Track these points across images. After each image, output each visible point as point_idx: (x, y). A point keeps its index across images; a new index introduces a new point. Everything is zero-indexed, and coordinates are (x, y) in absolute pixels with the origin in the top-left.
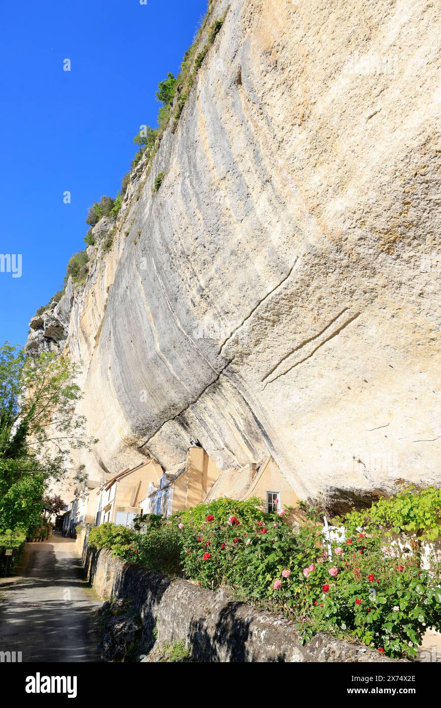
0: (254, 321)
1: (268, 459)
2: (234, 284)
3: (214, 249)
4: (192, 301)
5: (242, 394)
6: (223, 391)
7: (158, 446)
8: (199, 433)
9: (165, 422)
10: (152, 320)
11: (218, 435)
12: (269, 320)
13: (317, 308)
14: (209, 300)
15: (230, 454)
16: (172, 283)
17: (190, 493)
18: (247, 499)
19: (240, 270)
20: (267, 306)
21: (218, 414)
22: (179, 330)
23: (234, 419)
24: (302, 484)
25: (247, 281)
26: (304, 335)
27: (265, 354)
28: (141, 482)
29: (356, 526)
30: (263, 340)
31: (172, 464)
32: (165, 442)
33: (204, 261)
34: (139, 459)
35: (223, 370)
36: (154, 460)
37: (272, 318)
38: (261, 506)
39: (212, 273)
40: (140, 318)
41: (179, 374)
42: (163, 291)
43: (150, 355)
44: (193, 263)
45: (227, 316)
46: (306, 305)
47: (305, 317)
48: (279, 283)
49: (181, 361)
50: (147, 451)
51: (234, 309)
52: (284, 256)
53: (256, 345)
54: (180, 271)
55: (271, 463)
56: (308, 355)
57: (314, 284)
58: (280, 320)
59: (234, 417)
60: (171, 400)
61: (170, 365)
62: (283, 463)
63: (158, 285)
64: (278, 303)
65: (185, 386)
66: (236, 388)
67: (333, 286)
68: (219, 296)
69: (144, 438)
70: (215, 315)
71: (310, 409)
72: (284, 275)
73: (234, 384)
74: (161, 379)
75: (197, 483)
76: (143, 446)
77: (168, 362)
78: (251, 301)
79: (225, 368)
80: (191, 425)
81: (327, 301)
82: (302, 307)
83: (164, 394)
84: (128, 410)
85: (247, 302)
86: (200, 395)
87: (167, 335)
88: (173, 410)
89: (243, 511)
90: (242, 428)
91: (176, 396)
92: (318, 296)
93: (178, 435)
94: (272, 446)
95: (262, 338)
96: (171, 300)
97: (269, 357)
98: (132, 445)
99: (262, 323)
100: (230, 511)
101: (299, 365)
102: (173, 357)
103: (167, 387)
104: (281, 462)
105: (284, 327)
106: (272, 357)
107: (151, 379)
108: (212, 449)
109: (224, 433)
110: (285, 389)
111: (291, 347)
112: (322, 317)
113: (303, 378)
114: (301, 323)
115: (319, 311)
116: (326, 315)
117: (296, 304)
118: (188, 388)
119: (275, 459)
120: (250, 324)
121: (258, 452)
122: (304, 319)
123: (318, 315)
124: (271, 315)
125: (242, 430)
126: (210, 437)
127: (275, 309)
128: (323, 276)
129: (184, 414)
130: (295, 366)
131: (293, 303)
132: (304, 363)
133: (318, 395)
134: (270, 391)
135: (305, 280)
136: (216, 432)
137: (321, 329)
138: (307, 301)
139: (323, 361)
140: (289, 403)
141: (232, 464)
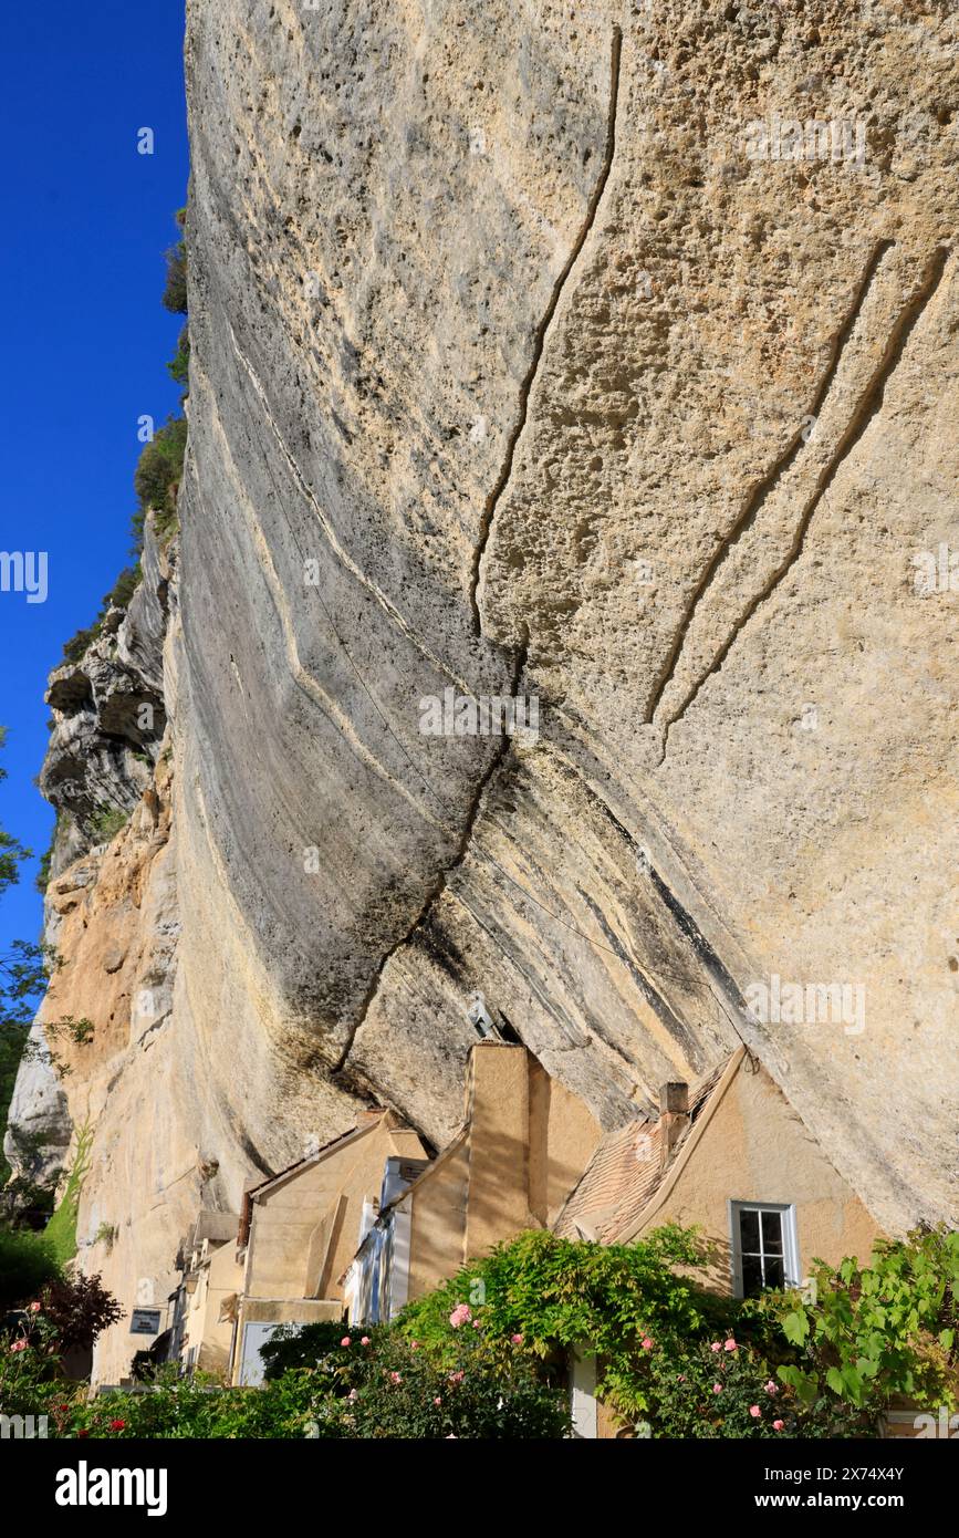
0: (543, 440)
1: (733, 1062)
2: (446, 291)
3: (354, 152)
4: (338, 420)
5: (602, 796)
6: (536, 794)
7: (387, 1056)
8: (502, 984)
9: (385, 959)
10: (267, 552)
11: (562, 988)
12: (594, 419)
13: (760, 293)
14: (386, 397)
15: (617, 1059)
16: (278, 372)
19: (452, 215)
20: (569, 345)
21: (543, 895)
22: (340, 564)
23: (597, 910)
24: (884, 1165)
25: (482, 256)
26: (745, 454)
27: (626, 590)
28: (344, 1200)
30: (603, 521)
32: (403, 1036)
33: (339, 221)
34: (345, 1113)
36: (393, 1113)
37: (602, 405)
38: (711, 1268)
39: (371, 269)
40: (238, 562)
41: (379, 751)
42: (269, 418)
43: (280, 692)
44: (308, 247)
45: (456, 446)
46: (712, 290)
47: (725, 358)
48: (585, 207)
49: (373, 695)
50: (363, 1080)
51: (469, 406)
52: (571, 56)
53: (583, 556)
55: (745, 1078)
56: (782, 555)
57: (716, 159)
58: (636, 404)
59: (598, 900)
60: (379, 864)
61: (343, 720)
62: (796, 1076)
63: (252, 401)
64: (602, 317)
65: (411, 798)
66: (573, 774)
68: (413, 365)
69: (337, 1027)
70: (417, 457)
71: (841, 810)
72: (596, 162)
74: (331, 783)
75: (504, 1192)
76: (342, 1061)
77: (336, 710)
78: (512, 342)
79: (515, 690)
80: (467, 955)
81: (788, 236)
83: (354, 843)
84: (263, 925)
85: (499, 354)
86: (468, 829)
88: (398, 902)
90: (629, 941)
91: (391, 843)
92: (744, 221)
93: (438, 1004)
94: (743, 1005)
95: (595, 517)
96: (292, 446)
97: (642, 602)
98: (311, 1061)
99: (574, 438)
101: (764, 610)
102: (347, 685)
103: (356, 811)
104: (785, 1070)
105: (663, 437)
106: (654, 595)
107: (301, 791)
108: (555, 1044)
109: (577, 977)
110: (735, 737)
111: (710, 530)
112: (790, 333)
113: (788, 668)
114: (721, 396)
115: (772, 305)
116: (807, 316)
117: (675, 304)
118: (418, 804)
119: (761, 1058)
120: (535, 461)
121: (700, 1038)
122: (726, 373)
123: (774, 329)
124: (598, 390)
125: (629, 951)
126: (538, 997)
127: (600, 355)
128: (738, 96)
129: (436, 914)
130: (747, 617)
131: (661, 300)
132: (779, 597)
133: (859, 738)
134: (684, 757)
135: (676, 151)
136: (554, 974)
137: (801, 400)
138: (712, 266)
139: (848, 566)
140: (760, 799)
141: (633, 1101)
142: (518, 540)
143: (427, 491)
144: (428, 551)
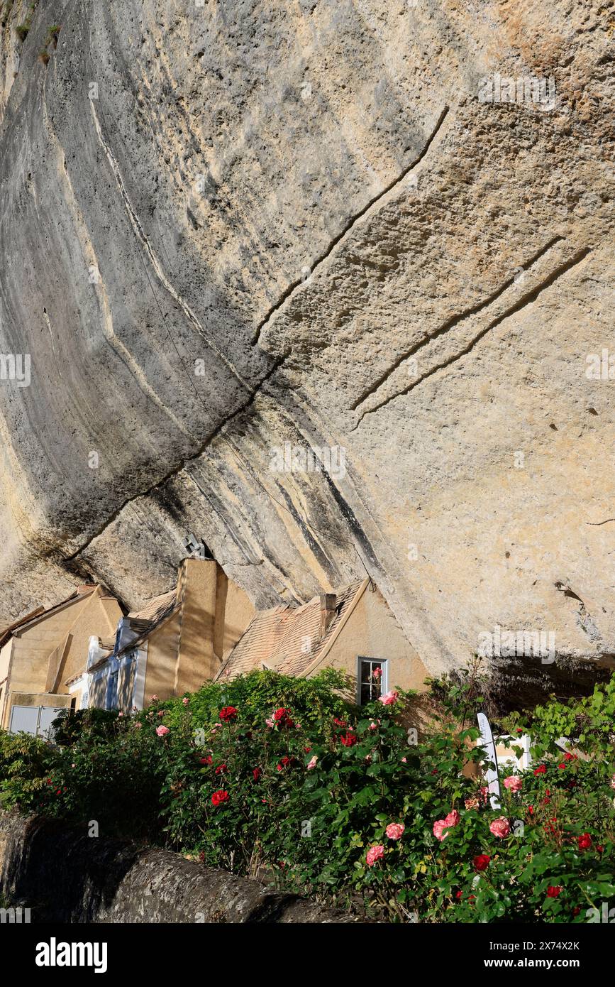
0: (336, 266)
1: (362, 586)
2: (291, 175)
3: (243, 83)
4: (190, 214)
5: (307, 438)
6: (262, 430)
7: (110, 555)
8: (206, 524)
9: (127, 501)
10: (94, 258)
11: (250, 532)
12: (372, 265)
13: (487, 237)
14: (230, 213)
15: (277, 573)
16: (140, 168)
17: (183, 661)
18: (314, 674)
19: (306, 140)
20: (370, 230)
21: (251, 483)
22: (160, 285)
23: (287, 495)
24: (439, 642)
25: (323, 169)
26: (454, 301)
27: (361, 346)
28: (71, 637)
29: (557, 735)
30: (358, 311)
31: (143, 596)
32: (127, 546)
33: (220, 112)
34: (66, 585)
35: (262, 381)
36: (103, 587)
37: (379, 260)
38: (345, 689)
39: (238, 145)
40: (65, 255)
41: (159, 389)
42: (121, 187)
43: (91, 344)
44: (192, 118)
45: (275, 253)
46: (460, 228)
47: (457, 258)
48: (400, 172)
49: (164, 359)
50: (86, 567)
51: (291, 237)
52: (413, 104)
53: (340, 324)
54: (159, 137)
55: (369, 594)
56: (459, 350)
57: (484, 176)
58: (398, 264)
59: (287, 490)
60: (141, 450)
61: (138, 369)
62: (397, 595)
63: (105, 172)
64: (395, 222)
65: (174, 418)
66: (292, 424)
67: (529, 183)
68: (255, 203)
69: (79, 537)
70: (244, 250)
71: (460, 473)
72: (412, 155)
73: (288, 415)
74: (117, 400)
75: (199, 640)
76: (75, 555)
77: (133, 362)
78: (332, 217)
79: (268, 377)
80: (188, 507)
81: (511, 219)
82: (452, 233)
83: (125, 437)
84: (39, 472)
85: (321, 219)
86: (209, 440)
87: (130, 296)
88: (147, 472)
89: (303, 700)
90: (305, 515)
91: (154, 440)
92: (490, 206)
93: (157, 531)
94: (373, 556)
95: (355, 308)
96: (139, 211)
97: (369, 353)
98: (50, 553)
99: (356, 270)
100: (274, 700)
101: (440, 373)
102: (145, 350)
103: (131, 419)
104: (391, 591)
105: (408, 282)
106: (378, 352)
107: (93, 401)
108: (237, 561)
109: (263, 527)
110: (406, 427)
111: (423, 330)
112: (497, 258)
113: (447, 402)
114: (449, 273)
115: (492, 244)
116: (509, 254)
117: (437, 227)
118: (180, 424)
119: (378, 584)
120: (328, 275)
121: (341, 570)
122: (455, 264)
123: (489, 254)
124: (378, 253)
125: (305, 520)
126: (232, 535)
127: (386, 238)
128: (505, 157)
129: (171, 482)
130: (431, 373)
131: (430, 223)
132: (451, 368)
133: (480, 442)
134: (370, 430)
135: (463, 168)
136: (246, 524)
137: (494, 287)
138: (464, 218)
139: (497, 364)
140: (413, 459)
141: (281, 596)
142: (302, 308)
143: (246, 269)
144: (236, 298)
